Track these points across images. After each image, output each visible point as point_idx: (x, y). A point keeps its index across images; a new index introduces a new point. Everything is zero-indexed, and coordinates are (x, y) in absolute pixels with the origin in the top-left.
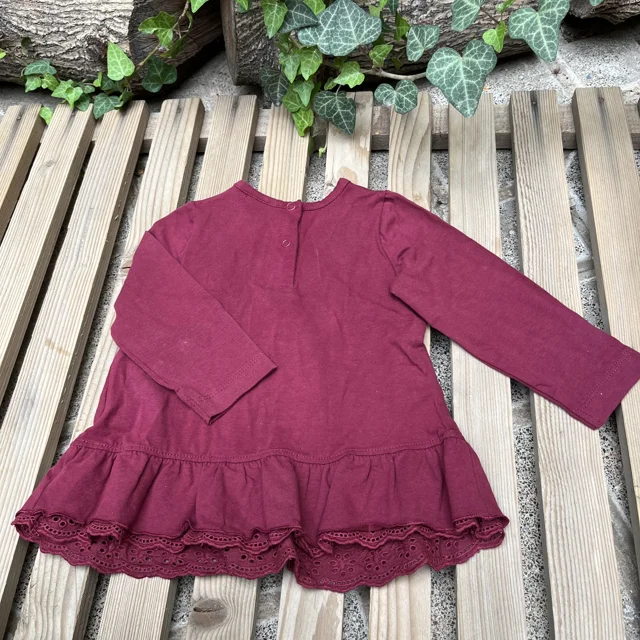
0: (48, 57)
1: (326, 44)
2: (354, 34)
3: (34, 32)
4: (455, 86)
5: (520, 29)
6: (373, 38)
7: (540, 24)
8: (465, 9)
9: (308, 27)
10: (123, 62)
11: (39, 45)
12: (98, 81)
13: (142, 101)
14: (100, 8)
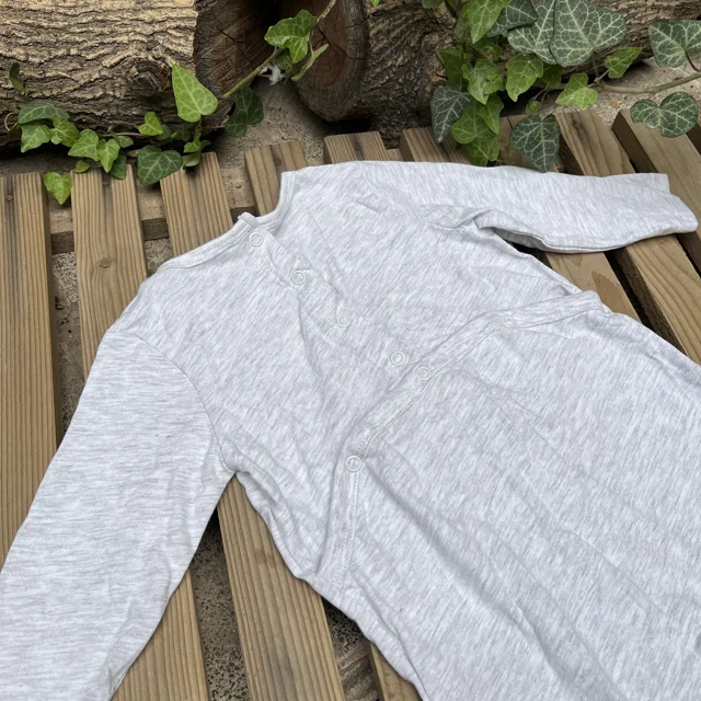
0: (44, 98)
1: (546, 50)
3: (22, 58)
6: (616, 38)
9: (519, 27)
10: (196, 94)
11: (31, 78)
12: (151, 127)
13: (212, 154)
14: (141, 16)
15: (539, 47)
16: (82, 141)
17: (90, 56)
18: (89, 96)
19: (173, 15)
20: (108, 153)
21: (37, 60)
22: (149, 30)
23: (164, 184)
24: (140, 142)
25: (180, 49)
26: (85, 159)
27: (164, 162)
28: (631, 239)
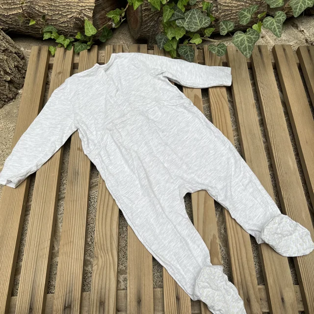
0: (52, 25)
1: (187, 26)
2: (199, 23)
3: (47, 13)
4: (243, 46)
6: (207, 25)
7: (275, 23)
8: (245, 16)
9: (180, 19)
10: (91, 28)
11: (49, 19)
13: (96, 46)
14: (79, 4)
15: (185, 25)
16: (60, 38)
17: (65, 14)
18: (64, 26)
19: (88, 5)
20: (66, 42)
21: (50, 14)
22: (81, 8)
23: (81, 53)
24: (76, 40)
25: (89, 15)
26: (61, 44)
27: (82, 47)
28: (210, 86)
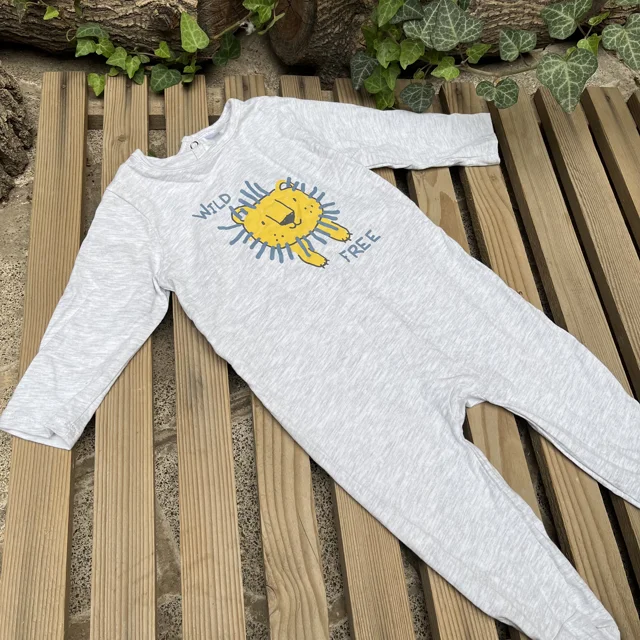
0: (94, 21)
1: (428, 38)
2: (453, 31)
4: (561, 86)
5: (613, 42)
6: (474, 36)
7: (628, 39)
8: (561, 19)
9: (412, 20)
10: (196, 34)
11: (87, 7)
12: (163, 52)
13: (202, 76)
15: (424, 35)
16: (116, 55)
18: (124, 25)
20: (132, 66)
23: (168, 92)
24: (155, 61)
25: (188, 1)
26: (116, 67)
27: (169, 77)
